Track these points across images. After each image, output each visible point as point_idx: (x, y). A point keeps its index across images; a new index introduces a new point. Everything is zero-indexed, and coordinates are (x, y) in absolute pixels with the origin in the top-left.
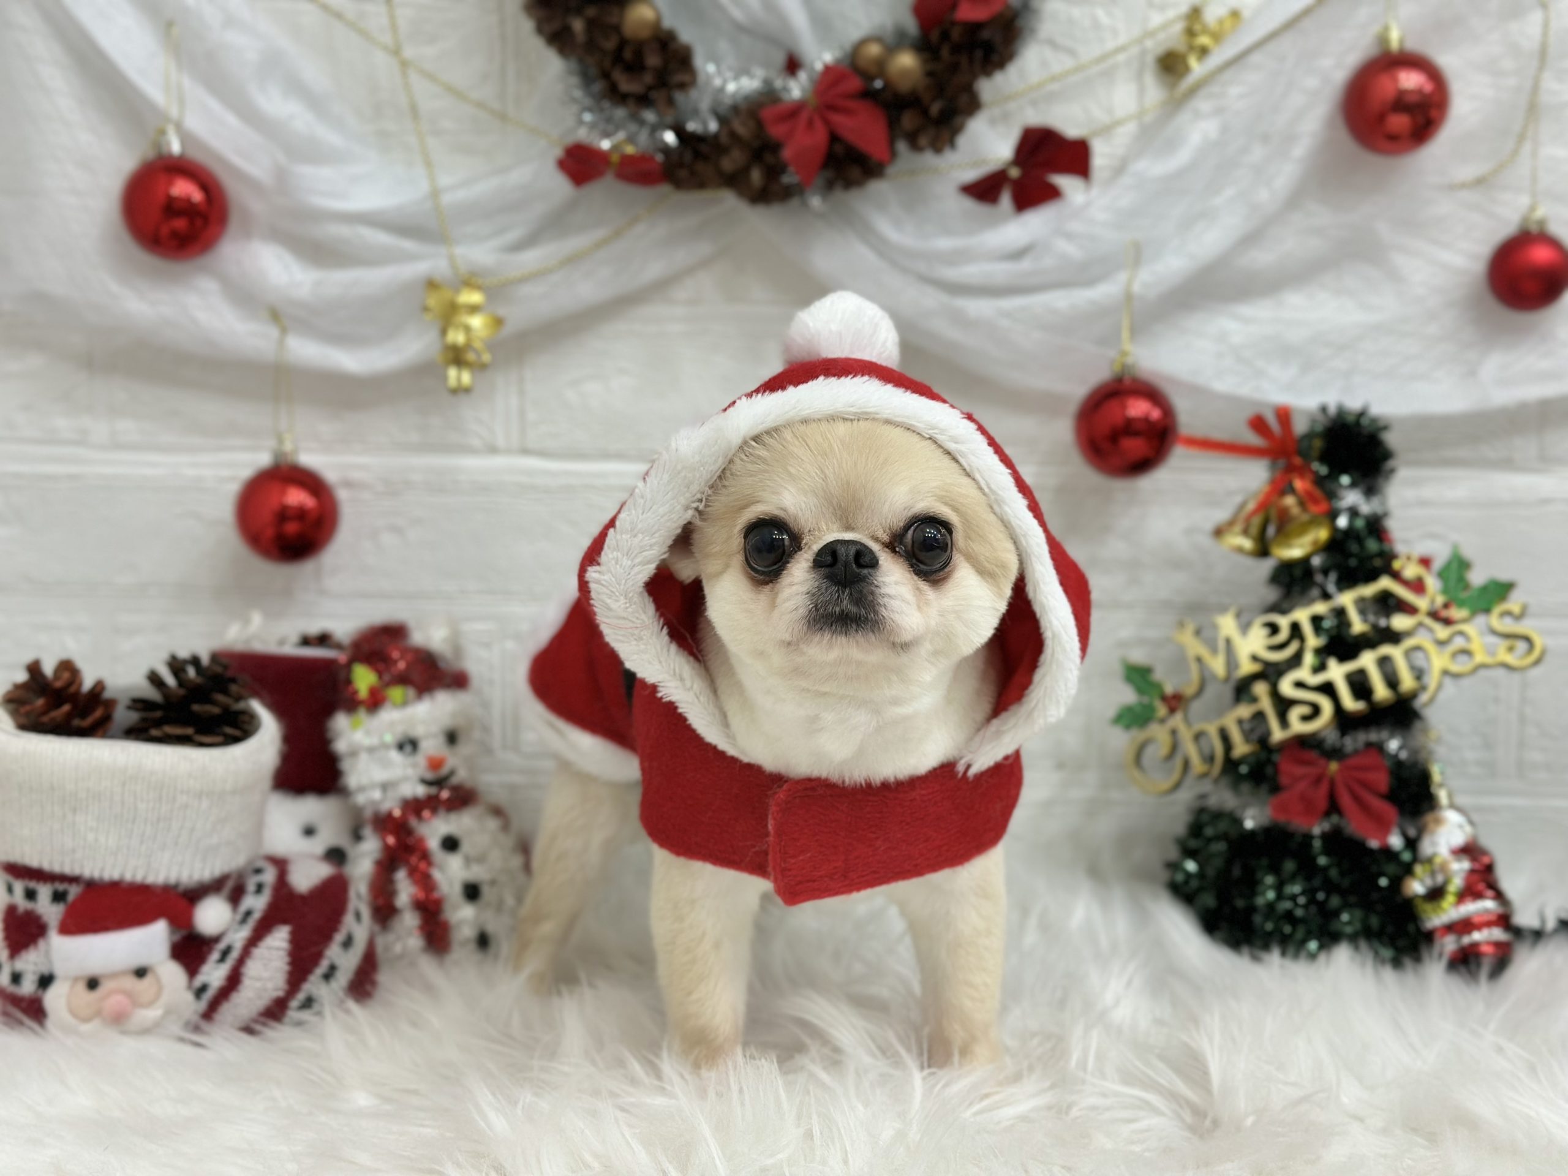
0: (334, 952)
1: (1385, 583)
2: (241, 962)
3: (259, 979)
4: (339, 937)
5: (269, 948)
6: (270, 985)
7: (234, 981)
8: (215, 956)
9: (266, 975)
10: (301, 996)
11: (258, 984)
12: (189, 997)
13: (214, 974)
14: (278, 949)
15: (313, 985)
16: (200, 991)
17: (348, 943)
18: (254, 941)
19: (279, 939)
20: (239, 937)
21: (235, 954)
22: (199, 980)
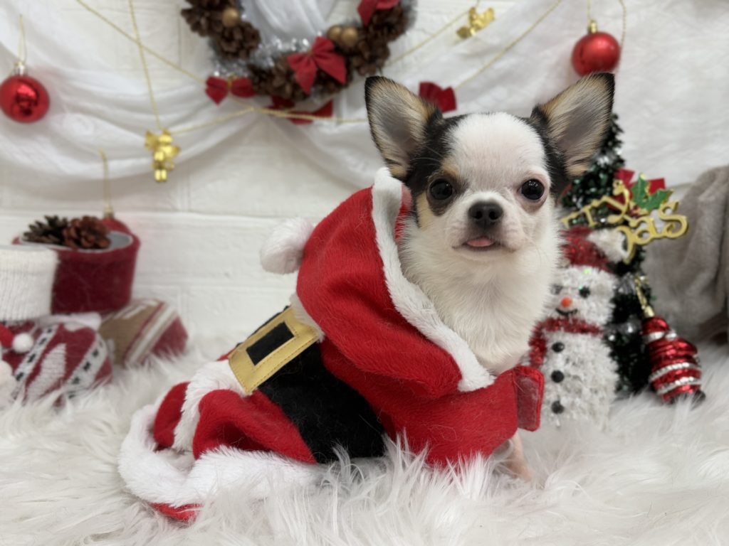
0: (88, 357)
1: (606, 198)
2: (40, 361)
3: (50, 369)
4: (91, 351)
5: (55, 354)
6: (56, 371)
7: (37, 371)
8: (27, 359)
9: (54, 366)
10: (73, 377)
11: (50, 371)
12: (13, 379)
13: (26, 368)
14: (60, 354)
15: (78, 372)
16: (19, 377)
17: (96, 354)
18: (46, 351)
19: (60, 350)
20: (39, 350)
21: (37, 358)
22: (19, 371)
